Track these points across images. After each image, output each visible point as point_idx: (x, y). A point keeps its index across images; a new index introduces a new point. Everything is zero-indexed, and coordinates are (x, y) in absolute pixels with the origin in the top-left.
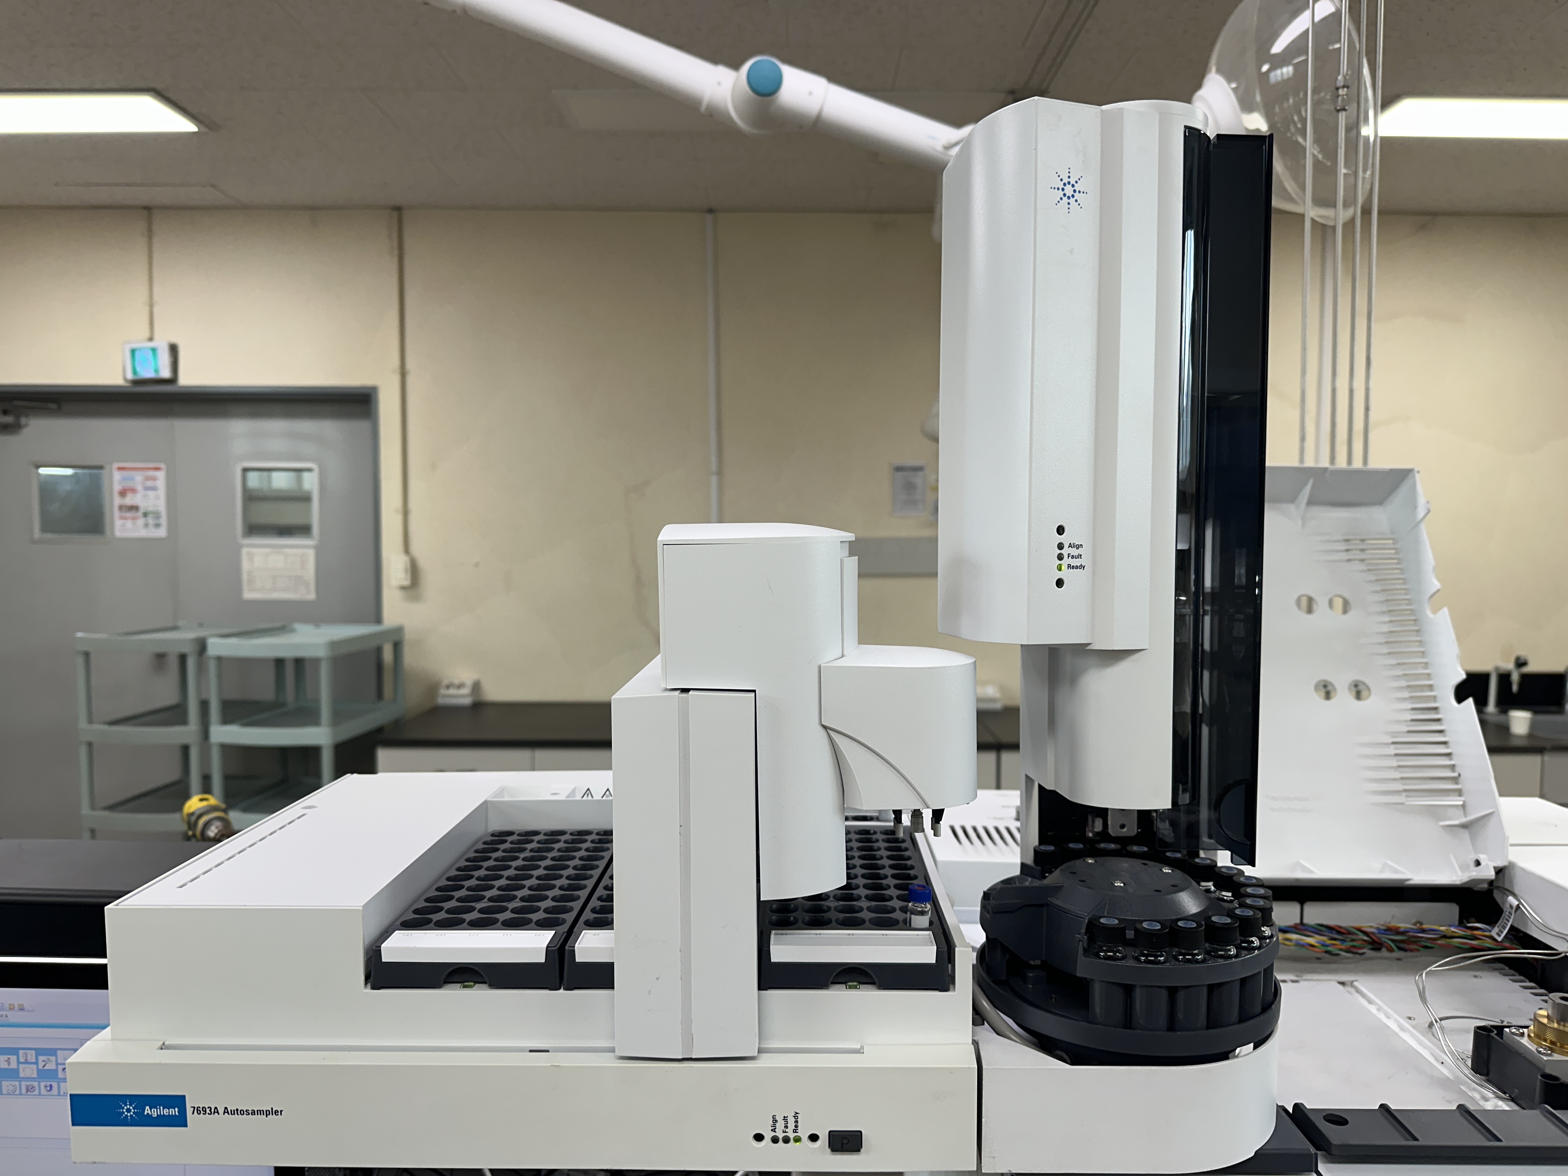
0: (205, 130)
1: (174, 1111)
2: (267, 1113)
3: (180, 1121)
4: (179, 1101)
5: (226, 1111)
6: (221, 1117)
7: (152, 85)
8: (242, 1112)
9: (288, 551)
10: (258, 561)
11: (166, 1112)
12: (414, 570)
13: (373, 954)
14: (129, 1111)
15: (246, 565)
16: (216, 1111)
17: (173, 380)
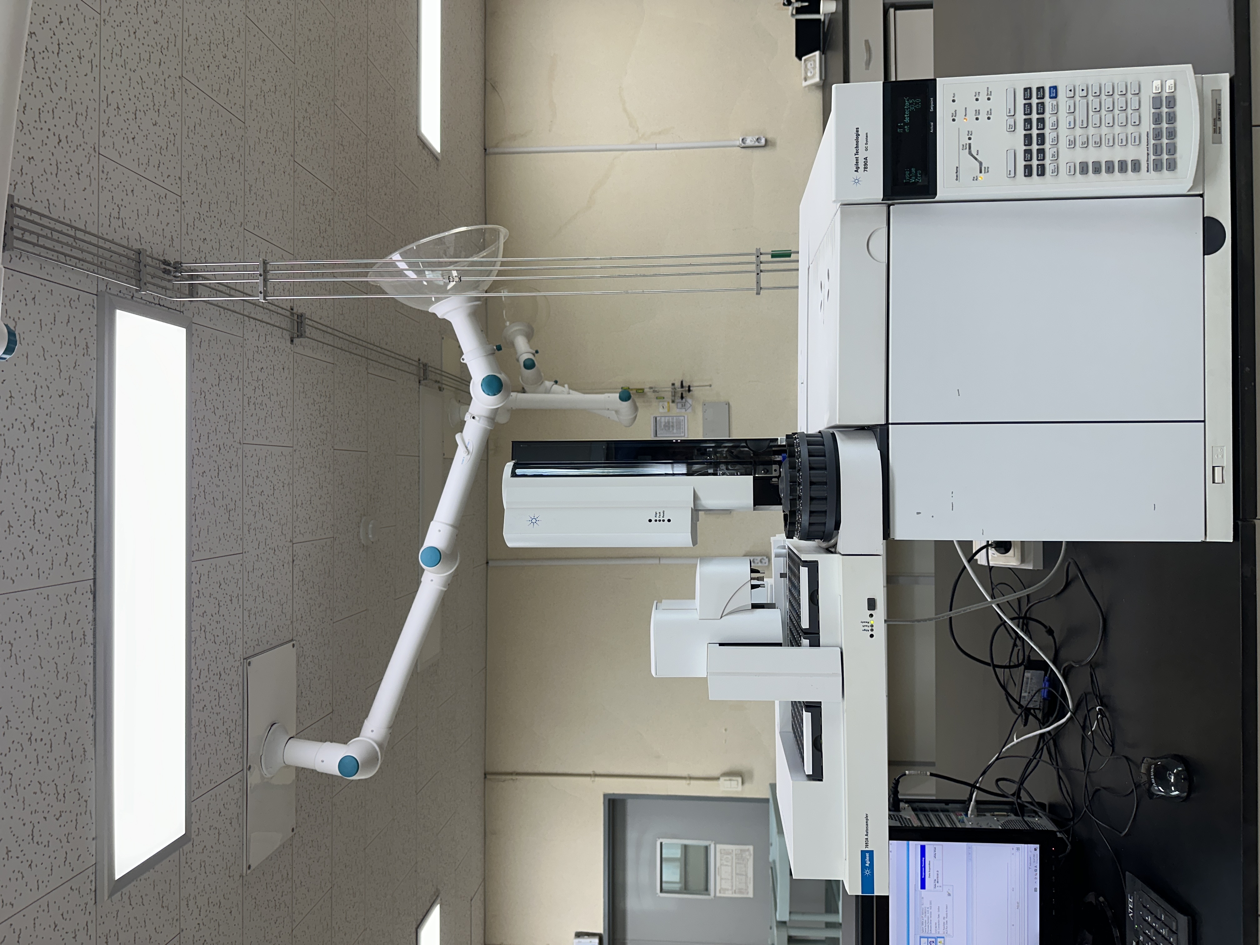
0: (439, 899)
1: (867, 855)
2: (867, 820)
3: (871, 853)
4: (863, 853)
5: (867, 835)
6: (869, 837)
7: (414, 930)
8: (867, 829)
9: (718, 865)
10: (726, 885)
11: (868, 858)
12: (730, 774)
13: (810, 778)
14: (868, 872)
15: (729, 894)
16: (867, 839)
17: (600, 937)
